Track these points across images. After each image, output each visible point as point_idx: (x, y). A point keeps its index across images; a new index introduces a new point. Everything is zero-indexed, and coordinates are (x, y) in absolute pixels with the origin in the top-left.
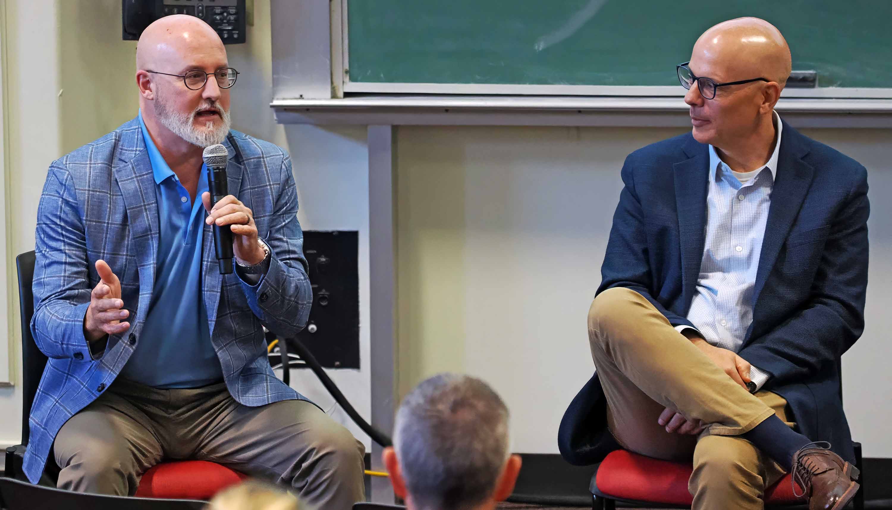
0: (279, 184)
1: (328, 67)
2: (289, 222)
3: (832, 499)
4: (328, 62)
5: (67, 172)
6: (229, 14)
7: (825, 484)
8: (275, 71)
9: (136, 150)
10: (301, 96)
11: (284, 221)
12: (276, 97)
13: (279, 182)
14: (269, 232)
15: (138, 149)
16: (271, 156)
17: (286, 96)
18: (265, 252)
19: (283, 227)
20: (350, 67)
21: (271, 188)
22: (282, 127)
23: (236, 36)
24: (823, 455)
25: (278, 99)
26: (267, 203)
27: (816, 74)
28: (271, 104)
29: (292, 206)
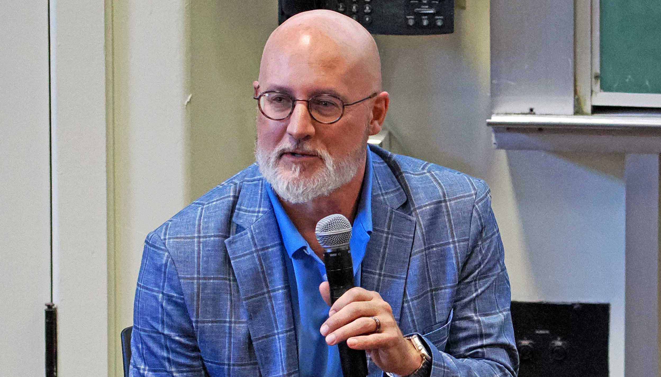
0: (468, 240)
1: (571, 70)
2: (483, 292)
4: (571, 61)
5: (167, 254)
8: (495, 73)
9: (259, 212)
10: (531, 110)
11: (476, 290)
12: (496, 111)
13: (467, 237)
14: (452, 311)
15: (261, 209)
16: (457, 198)
17: (508, 110)
18: (422, 357)
19: (473, 300)
20: (601, 71)
21: (455, 247)
22: (503, 153)
23: (439, 23)
25: (498, 114)
26: (449, 269)
28: (488, 120)
29: (488, 266)
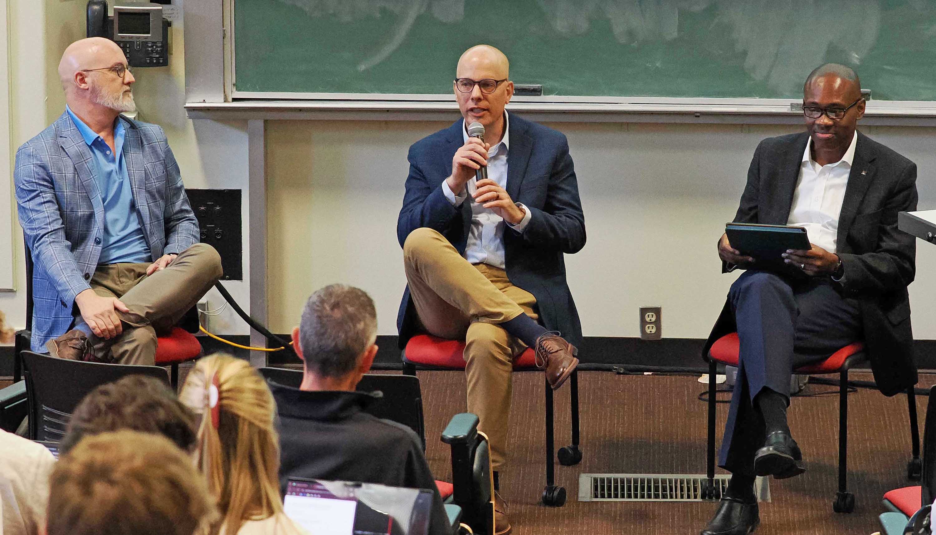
1: (222, 82)
3: (562, 370)
4: (222, 77)
6: (157, 47)
7: (556, 359)
8: (187, 84)
10: (204, 101)
17: (194, 101)
20: (236, 81)
22: (191, 121)
23: (161, 62)
24: (555, 340)
25: (189, 102)
27: (542, 87)
28: (184, 106)
